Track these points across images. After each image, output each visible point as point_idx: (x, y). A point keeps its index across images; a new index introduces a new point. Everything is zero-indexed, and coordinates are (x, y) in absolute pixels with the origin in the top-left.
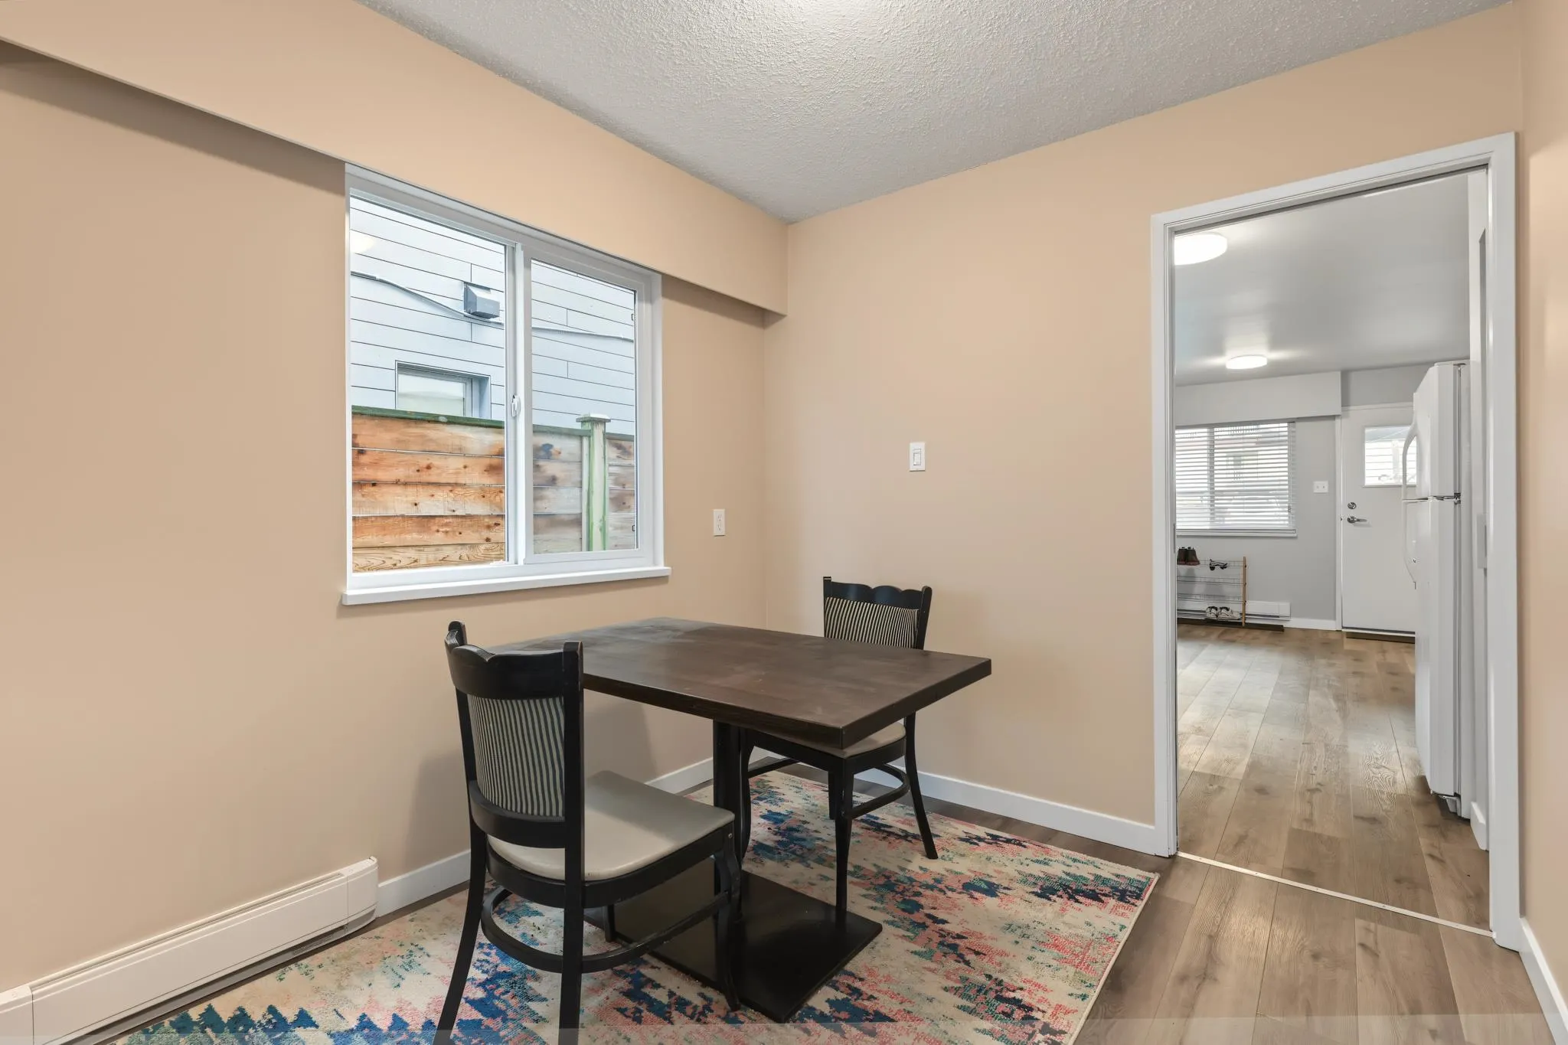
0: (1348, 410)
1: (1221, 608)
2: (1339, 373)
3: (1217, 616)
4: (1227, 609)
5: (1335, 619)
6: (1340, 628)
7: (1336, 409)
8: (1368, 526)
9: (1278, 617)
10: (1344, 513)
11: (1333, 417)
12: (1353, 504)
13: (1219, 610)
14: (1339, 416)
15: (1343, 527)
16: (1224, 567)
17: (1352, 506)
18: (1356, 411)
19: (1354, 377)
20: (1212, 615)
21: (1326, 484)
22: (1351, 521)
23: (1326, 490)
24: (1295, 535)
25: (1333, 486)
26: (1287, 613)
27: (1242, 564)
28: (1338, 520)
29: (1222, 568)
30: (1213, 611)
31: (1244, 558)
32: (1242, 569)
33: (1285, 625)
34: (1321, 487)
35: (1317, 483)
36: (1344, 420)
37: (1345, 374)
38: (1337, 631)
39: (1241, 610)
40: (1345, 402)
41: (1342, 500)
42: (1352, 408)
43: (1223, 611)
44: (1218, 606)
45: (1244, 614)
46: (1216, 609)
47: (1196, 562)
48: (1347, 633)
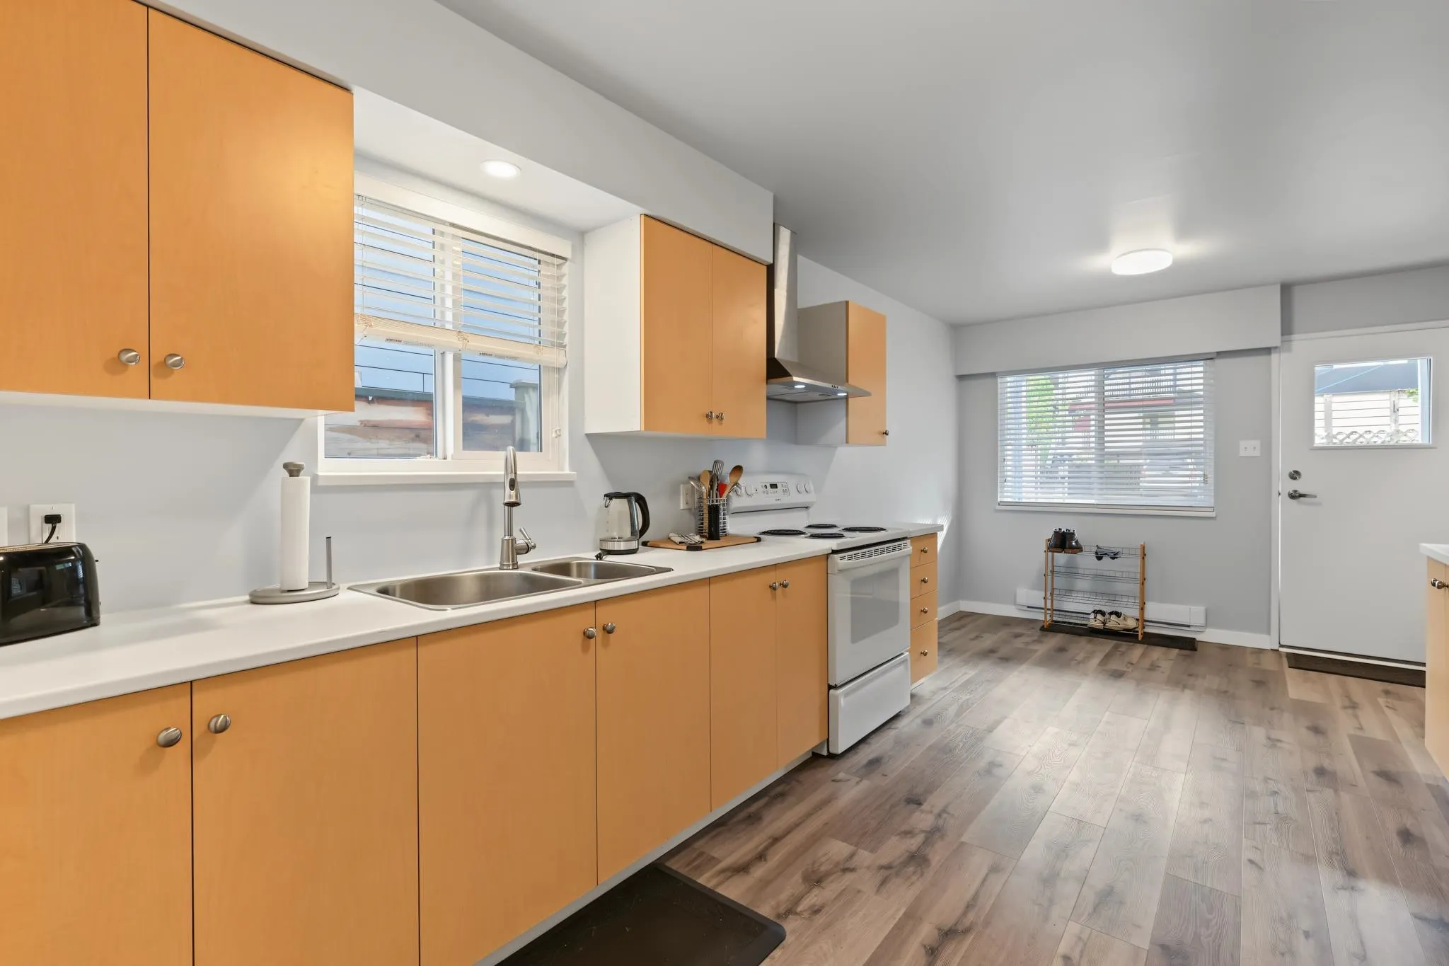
0: (1290, 341)
1: (1111, 613)
2: (1278, 288)
3: (1104, 623)
4: (1118, 615)
5: (1269, 633)
6: (1276, 647)
7: (1274, 339)
8: (1319, 504)
9: (1188, 626)
10: (1284, 485)
11: (1268, 351)
12: (1297, 472)
13: (1107, 616)
14: (1276, 348)
15: (1281, 506)
16: (1114, 556)
17: (1295, 475)
18: (1300, 342)
19: (1298, 295)
20: (1095, 623)
21: (1257, 443)
22: (1295, 496)
23: (1257, 453)
24: (1213, 514)
25: (1267, 448)
26: (1201, 621)
27: (1139, 552)
28: (1275, 494)
29: (1113, 558)
30: (1099, 617)
31: (1143, 548)
32: (1139, 561)
33: (1199, 637)
34: (1249, 448)
35: (1243, 444)
36: (1284, 356)
37: (1286, 289)
38: (1272, 650)
39: (1137, 614)
40: (1287, 329)
41: (1281, 467)
42: (1295, 337)
43: (1113, 617)
44: (1107, 609)
45: (1142, 621)
46: (1103, 613)
47: (1078, 549)
48: (1288, 655)
